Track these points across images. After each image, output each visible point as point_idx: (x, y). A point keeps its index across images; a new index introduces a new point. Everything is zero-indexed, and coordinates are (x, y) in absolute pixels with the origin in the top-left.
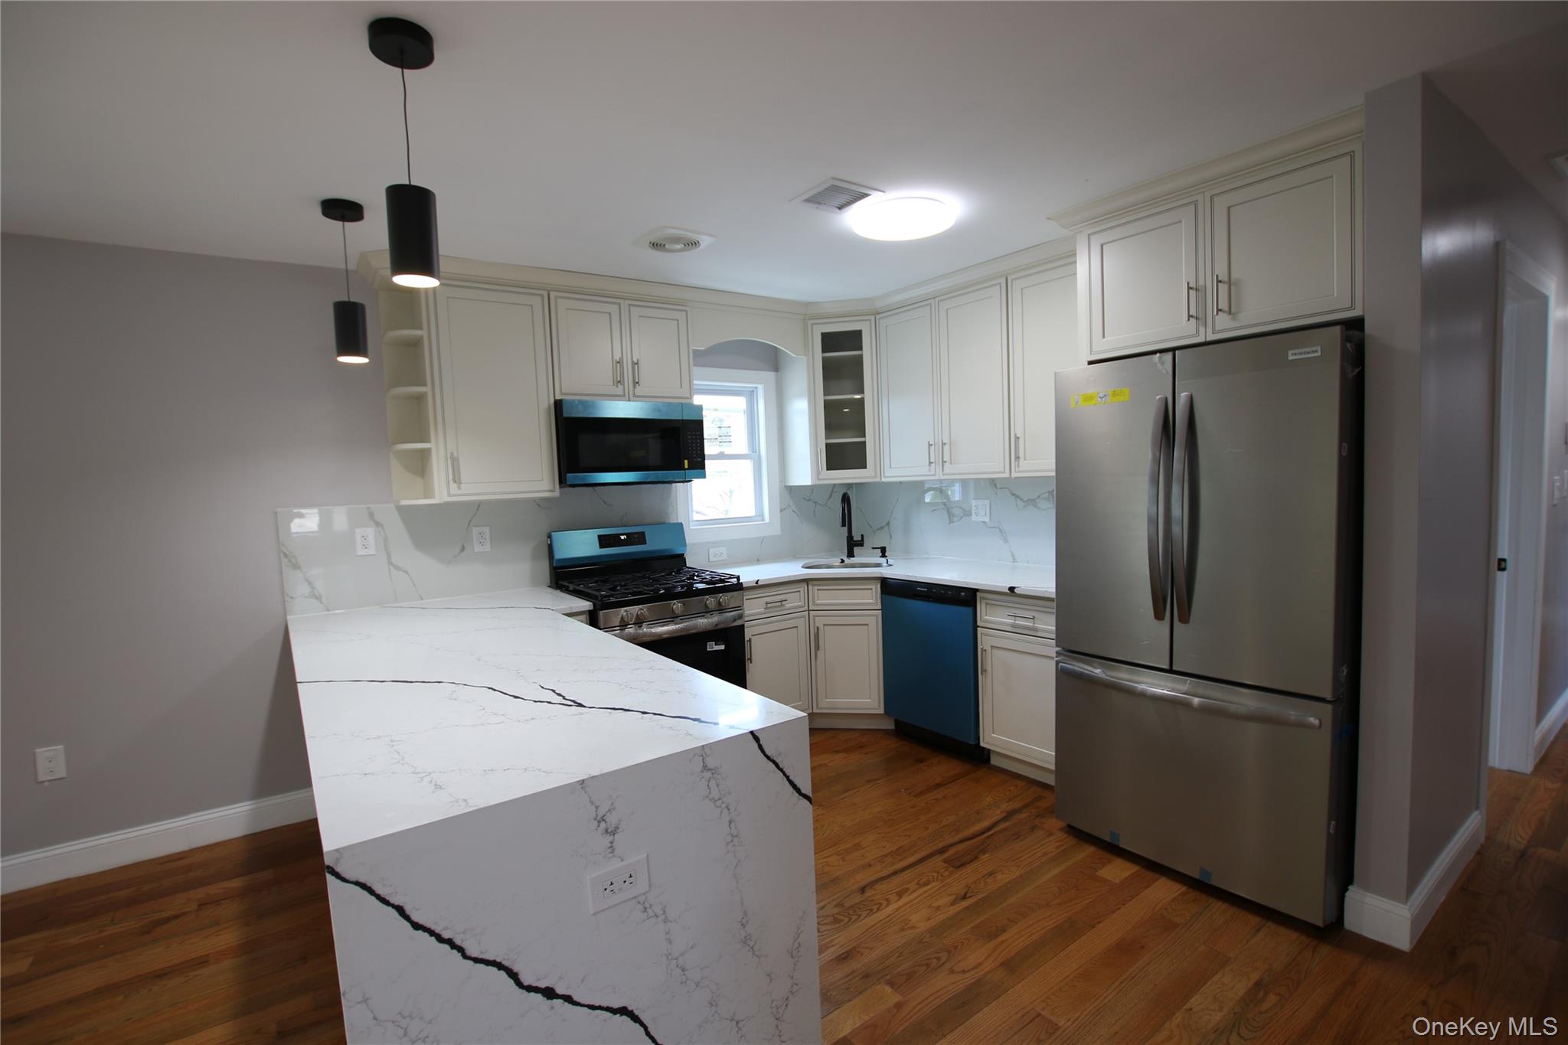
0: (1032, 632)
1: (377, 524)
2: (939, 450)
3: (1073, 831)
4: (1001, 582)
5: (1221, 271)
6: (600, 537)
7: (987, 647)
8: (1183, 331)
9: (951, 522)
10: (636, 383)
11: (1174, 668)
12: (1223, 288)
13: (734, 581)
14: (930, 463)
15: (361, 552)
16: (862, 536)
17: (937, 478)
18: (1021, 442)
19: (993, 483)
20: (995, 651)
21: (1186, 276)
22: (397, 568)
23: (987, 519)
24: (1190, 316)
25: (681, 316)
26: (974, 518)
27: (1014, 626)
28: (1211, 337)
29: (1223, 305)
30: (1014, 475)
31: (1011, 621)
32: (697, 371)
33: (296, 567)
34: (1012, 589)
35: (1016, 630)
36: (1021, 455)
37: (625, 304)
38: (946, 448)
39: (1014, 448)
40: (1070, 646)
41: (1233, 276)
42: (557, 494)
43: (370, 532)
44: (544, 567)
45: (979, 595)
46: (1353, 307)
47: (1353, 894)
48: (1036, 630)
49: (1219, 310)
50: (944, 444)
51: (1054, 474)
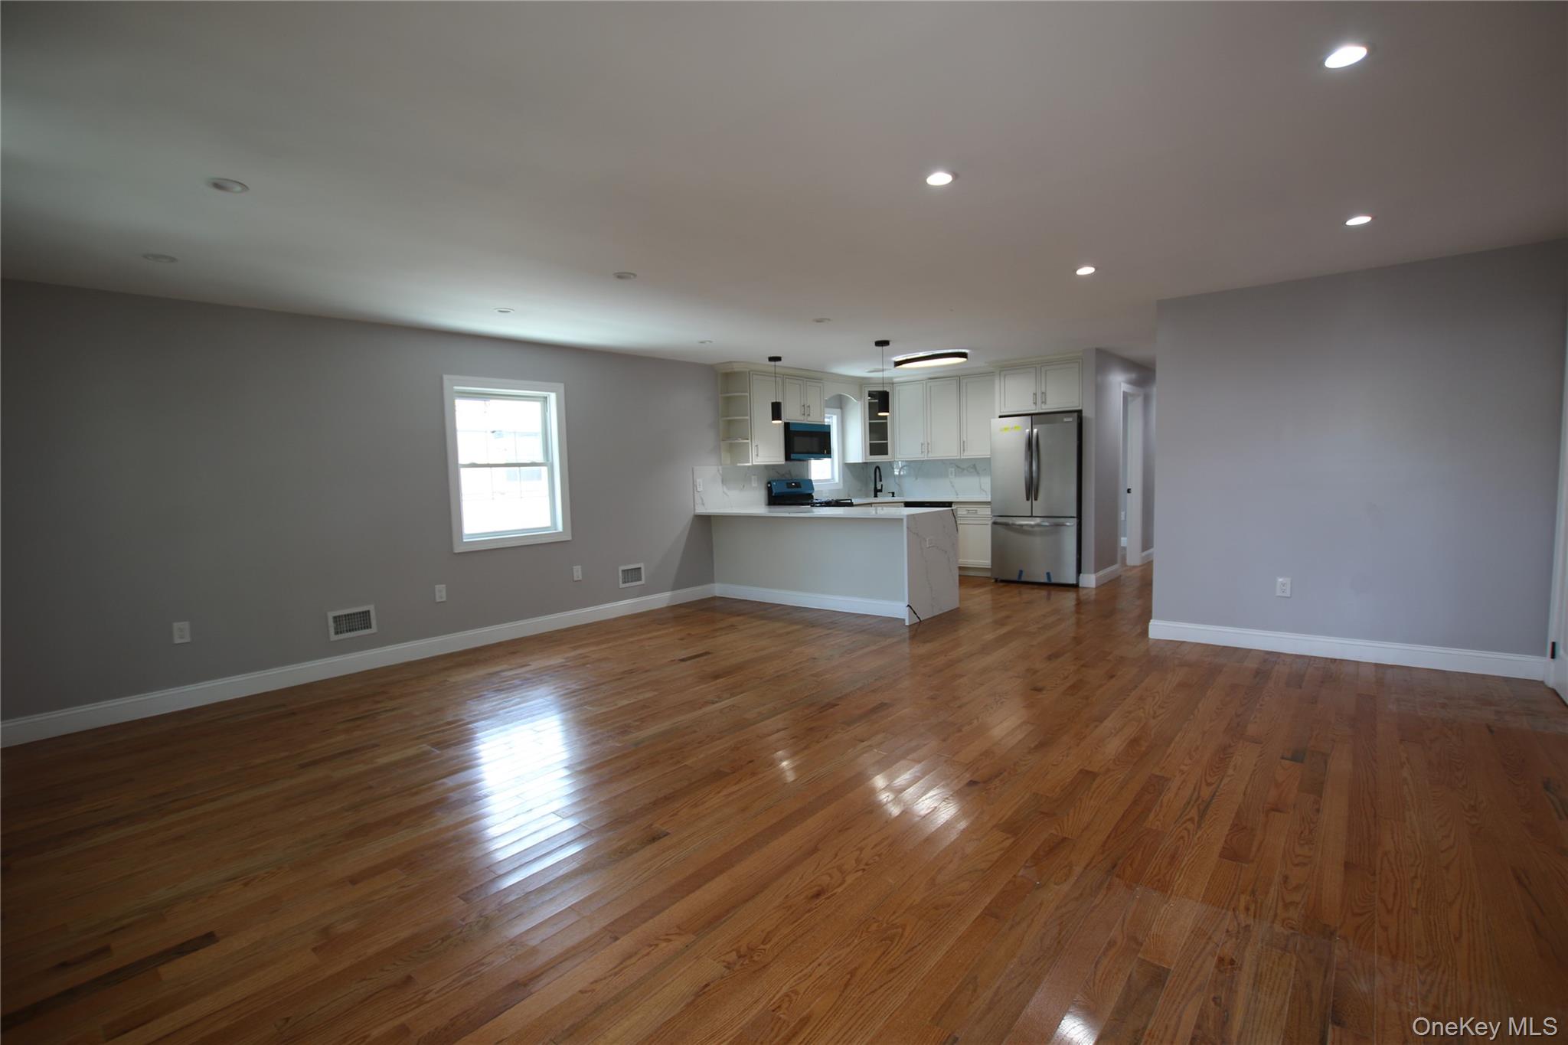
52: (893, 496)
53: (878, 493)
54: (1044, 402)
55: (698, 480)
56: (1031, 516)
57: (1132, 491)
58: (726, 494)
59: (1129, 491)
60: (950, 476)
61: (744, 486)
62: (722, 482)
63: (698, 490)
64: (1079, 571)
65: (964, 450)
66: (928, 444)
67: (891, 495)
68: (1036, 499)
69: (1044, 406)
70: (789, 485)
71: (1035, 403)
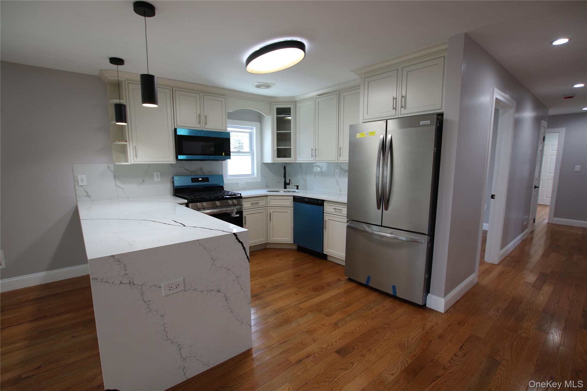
52: (297, 189)
53: (287, 186)
54: (404, 107)
55: (79, 177)
56: (381, 226)
57: (496, 197)
58: (119, 187)
59: (493, 197)
60: (336, 176)
61: (144, 181)
62: (115, 177)
63: (80, 184)
64: (427, 290)
65: (340, 155)
66: (316, 149)
67: (296, 187)
68: (386, 209)
69: (403, 111)
70: (194, 180)
71: (395, 108)
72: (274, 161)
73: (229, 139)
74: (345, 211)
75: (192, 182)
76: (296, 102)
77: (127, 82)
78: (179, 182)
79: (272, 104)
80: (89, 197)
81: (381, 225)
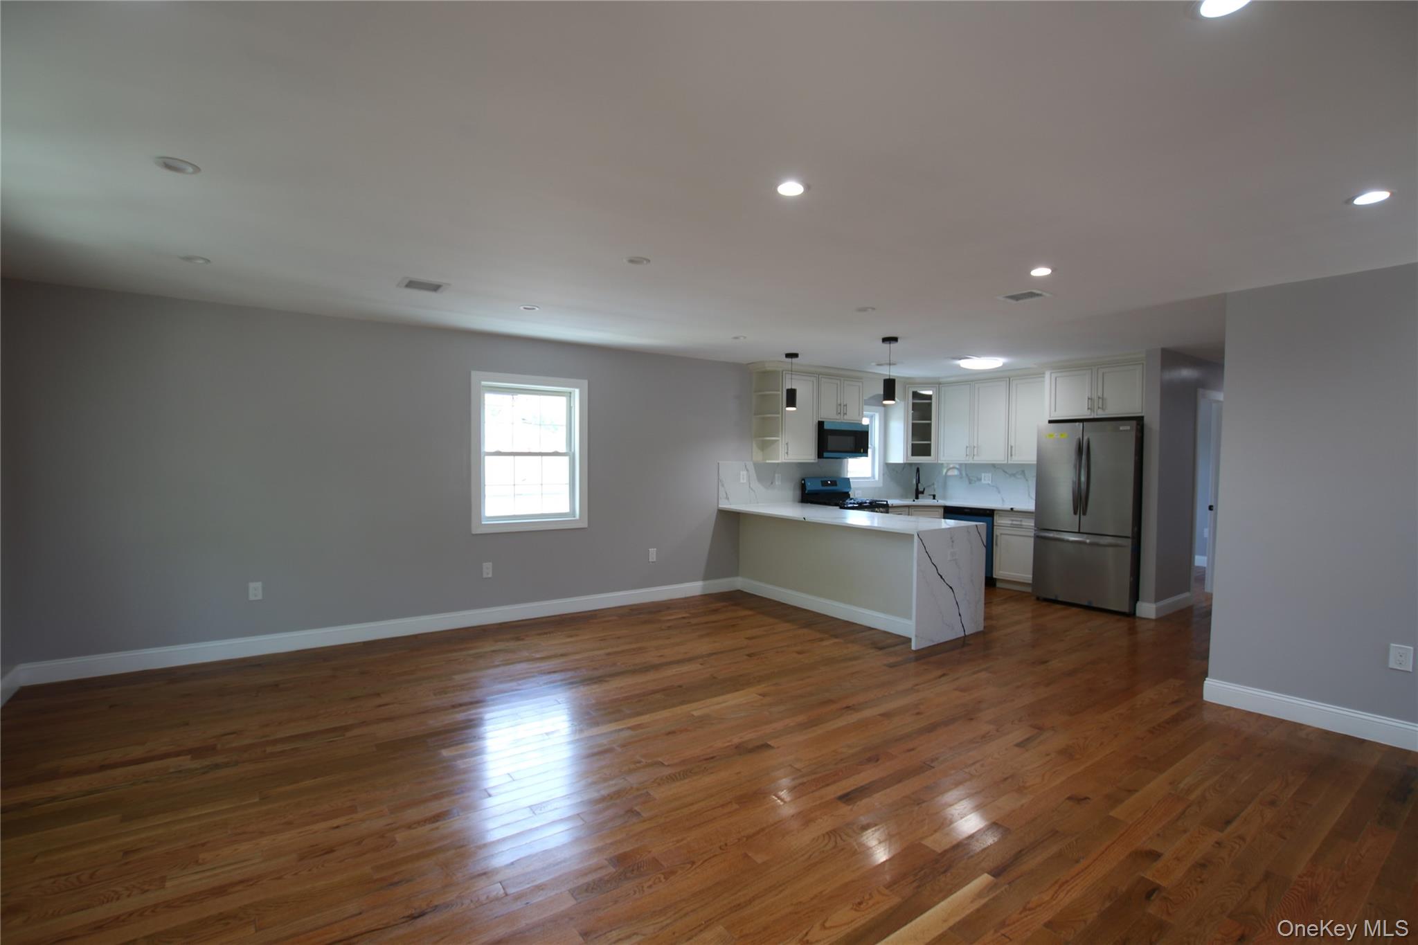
0: (1020, 526)
1: (747, 470)
2: (972, 449)
3: (1038, 599)
4: (1007, 506)
5: (1100, 394)
6: (822, 482)
7: (998, 534)
8: (1086, 414)
9: (970, 483)
10: (845, 414)
11: (1081, 531)
12: (1100, 401)
13: (885, 503)
14: (967, 455)
15: (742, 481)
16: (924, 489)
17: (969, 462)
18: (1013, 449)
19: (994, 466)
20: (1003, 536)
21: (1087, 394)
22: (752, 489)
23: (990, 482)
24: (1088, 409)
25: (861, 384)
26: (983, 481)
27: (1012, 524)
28: (1096, 417)
29: (1100, 406)
30: (1009, 462)
31: (1010, 522)
32: (865, 407)
33: (723, 485)
34: (1012, 509)
35: (1013, 526)
36: (1013, 453)
37: (842, 379)
38: (976, 449)
39: (1010, 451)
40: (1041, 526)
41: (1105, 396)
42: (816, 461)
43: (745, 473)
44: (798, 493)
45: (995, 512)
46: (1142, 413)
47: (1139, 604)
48: (1021, 525)
49: (1099, 408)
50: (974, 447)
51: (1035, 462)
72: (907, 460)
73: (867, 432)
74: (1030, 523)
75: (823, 485)
76: (940, 384)
77: (784, 372)
78: (810, 486)
79: (907, 386)
80: (728, 499)
81: (1077, 531)
